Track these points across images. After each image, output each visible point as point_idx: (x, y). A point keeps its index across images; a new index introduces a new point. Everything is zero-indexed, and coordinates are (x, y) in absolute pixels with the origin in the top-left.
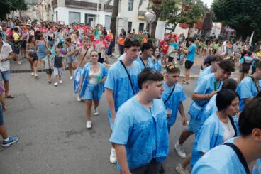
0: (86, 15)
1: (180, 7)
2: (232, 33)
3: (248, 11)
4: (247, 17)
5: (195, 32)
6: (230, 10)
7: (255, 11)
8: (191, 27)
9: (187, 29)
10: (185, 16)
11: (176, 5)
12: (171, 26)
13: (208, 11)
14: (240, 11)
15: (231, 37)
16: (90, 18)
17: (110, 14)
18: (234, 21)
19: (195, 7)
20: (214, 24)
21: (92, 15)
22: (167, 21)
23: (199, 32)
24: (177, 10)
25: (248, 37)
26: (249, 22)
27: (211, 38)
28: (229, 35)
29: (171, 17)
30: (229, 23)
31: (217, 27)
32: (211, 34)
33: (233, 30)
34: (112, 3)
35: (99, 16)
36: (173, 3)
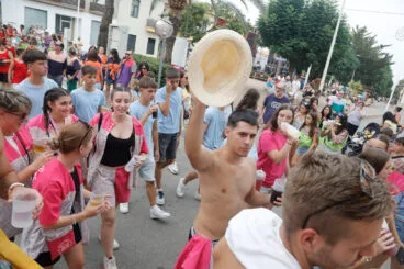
0: (58, 17)
1: (212, 19)
2: (283, 64)
3: (304, 35)
4: (304, 44)
6: (281, 31)
7: (313, 36)
11: (206, 16)
13: (252, 29)
14: (293, 33)
15: (282, 70)
16: (64, 22)
17: (99, 19)
18: (287, 47)
20: (259, 49)
21: (68, 18)
22: (191, 38)
24: (206, 22)
25: (303, 72)
26: (306, 50)
28: (280, 66)
29: (197, 32)
30: (280, 49)
31: (263, 54)
32: (255, 64)
33: (285, 60)
34: (102, 1)
35: (80, 20)
36: (201, 12)
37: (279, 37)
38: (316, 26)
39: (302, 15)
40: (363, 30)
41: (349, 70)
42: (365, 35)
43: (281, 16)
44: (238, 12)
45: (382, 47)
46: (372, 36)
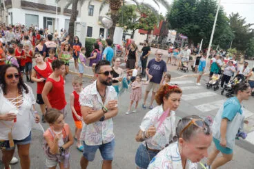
0: (45, 18)
1: (138, 14)
2: (185, 40)
3: (197, 21)
4: (196, 27)
5: (153, 37)
6: (181, 20)
7: (202, 21)
8: (149, 33)
9: (146, 35)
10: (142, 22)
11: (134, 12)
12: (130, 32)
13: (164, 19)
14: (190, 20)
15: (184, 43)
16: (49, 22)
17: (69, 18)
18: (186, 29)
19: (152, 15)
20: (170, 31)
21: (51, 19)
22: (126, 27)
23: (156, 38)
24: (135, 17)
26: (198, 30)
27: (167, 44)
28: (183, 41)
29: (129, 23)
30: (181, 30)
31: (172, 35)
32: (168, 41)
33: (185, 37)
34: (70, 7)
35: (58, 19)
36: (131, 11)
37: (181, 23)
38: (204, 15)
39: (194, 9)
40: (237, 15)
41: (228, 41)
42: (238, 18)
43: (181, 10)
44: (154, 9)
45: (250, 25)
46: (242, 18)
